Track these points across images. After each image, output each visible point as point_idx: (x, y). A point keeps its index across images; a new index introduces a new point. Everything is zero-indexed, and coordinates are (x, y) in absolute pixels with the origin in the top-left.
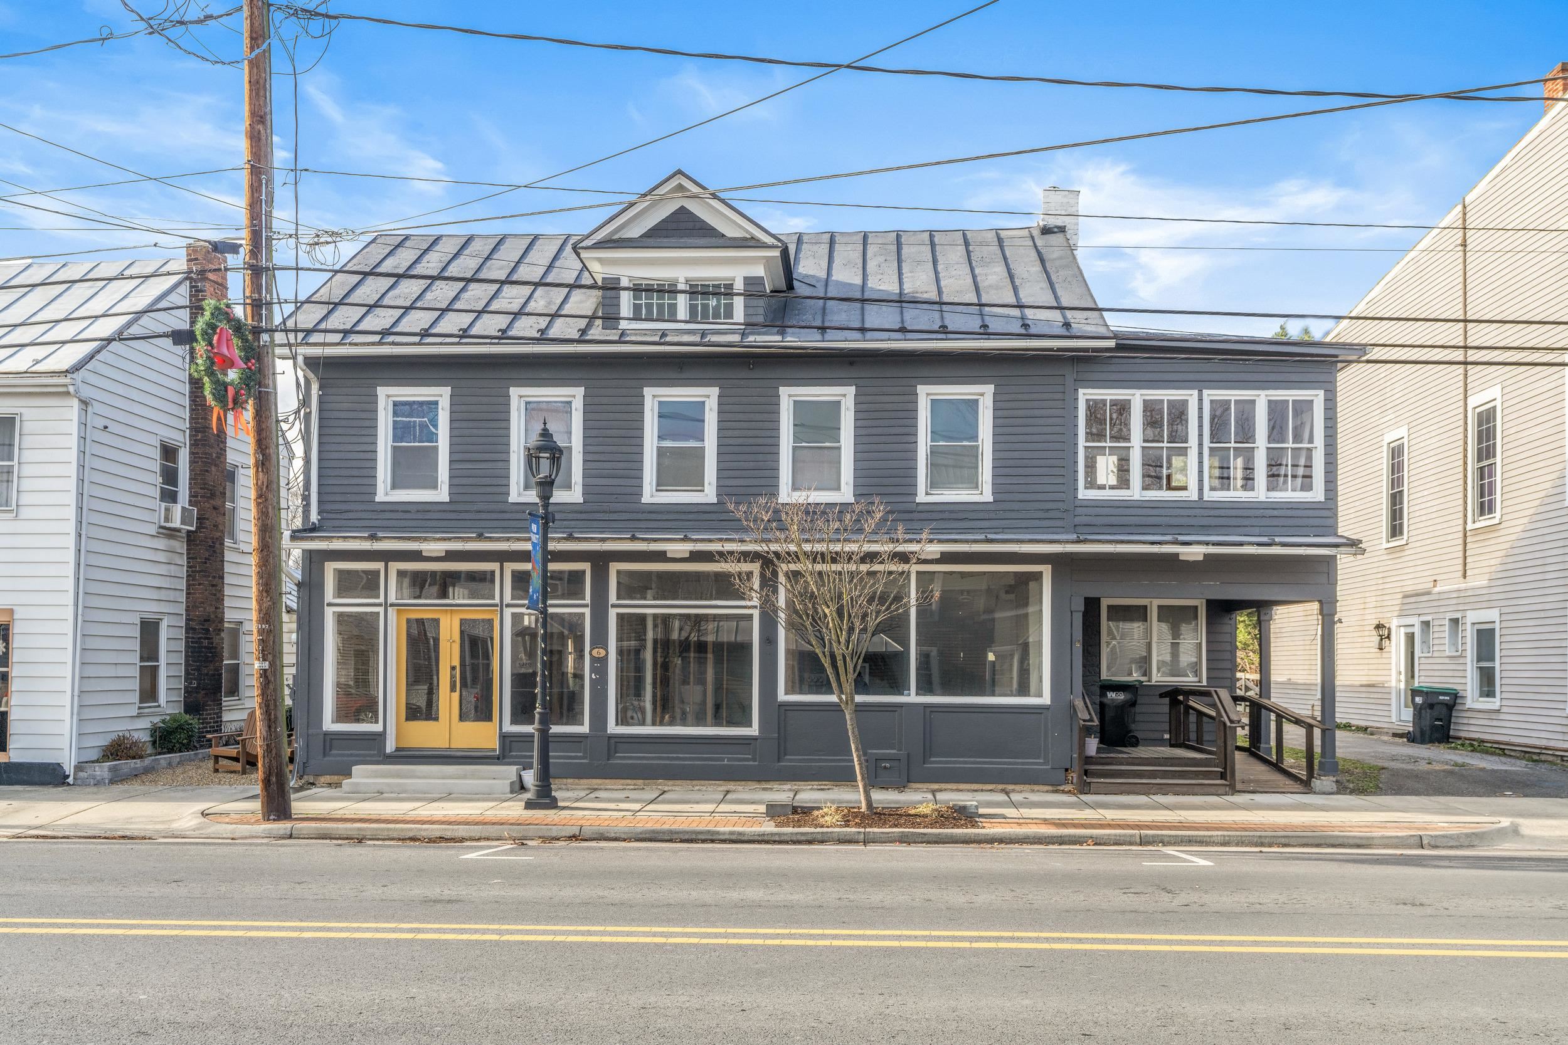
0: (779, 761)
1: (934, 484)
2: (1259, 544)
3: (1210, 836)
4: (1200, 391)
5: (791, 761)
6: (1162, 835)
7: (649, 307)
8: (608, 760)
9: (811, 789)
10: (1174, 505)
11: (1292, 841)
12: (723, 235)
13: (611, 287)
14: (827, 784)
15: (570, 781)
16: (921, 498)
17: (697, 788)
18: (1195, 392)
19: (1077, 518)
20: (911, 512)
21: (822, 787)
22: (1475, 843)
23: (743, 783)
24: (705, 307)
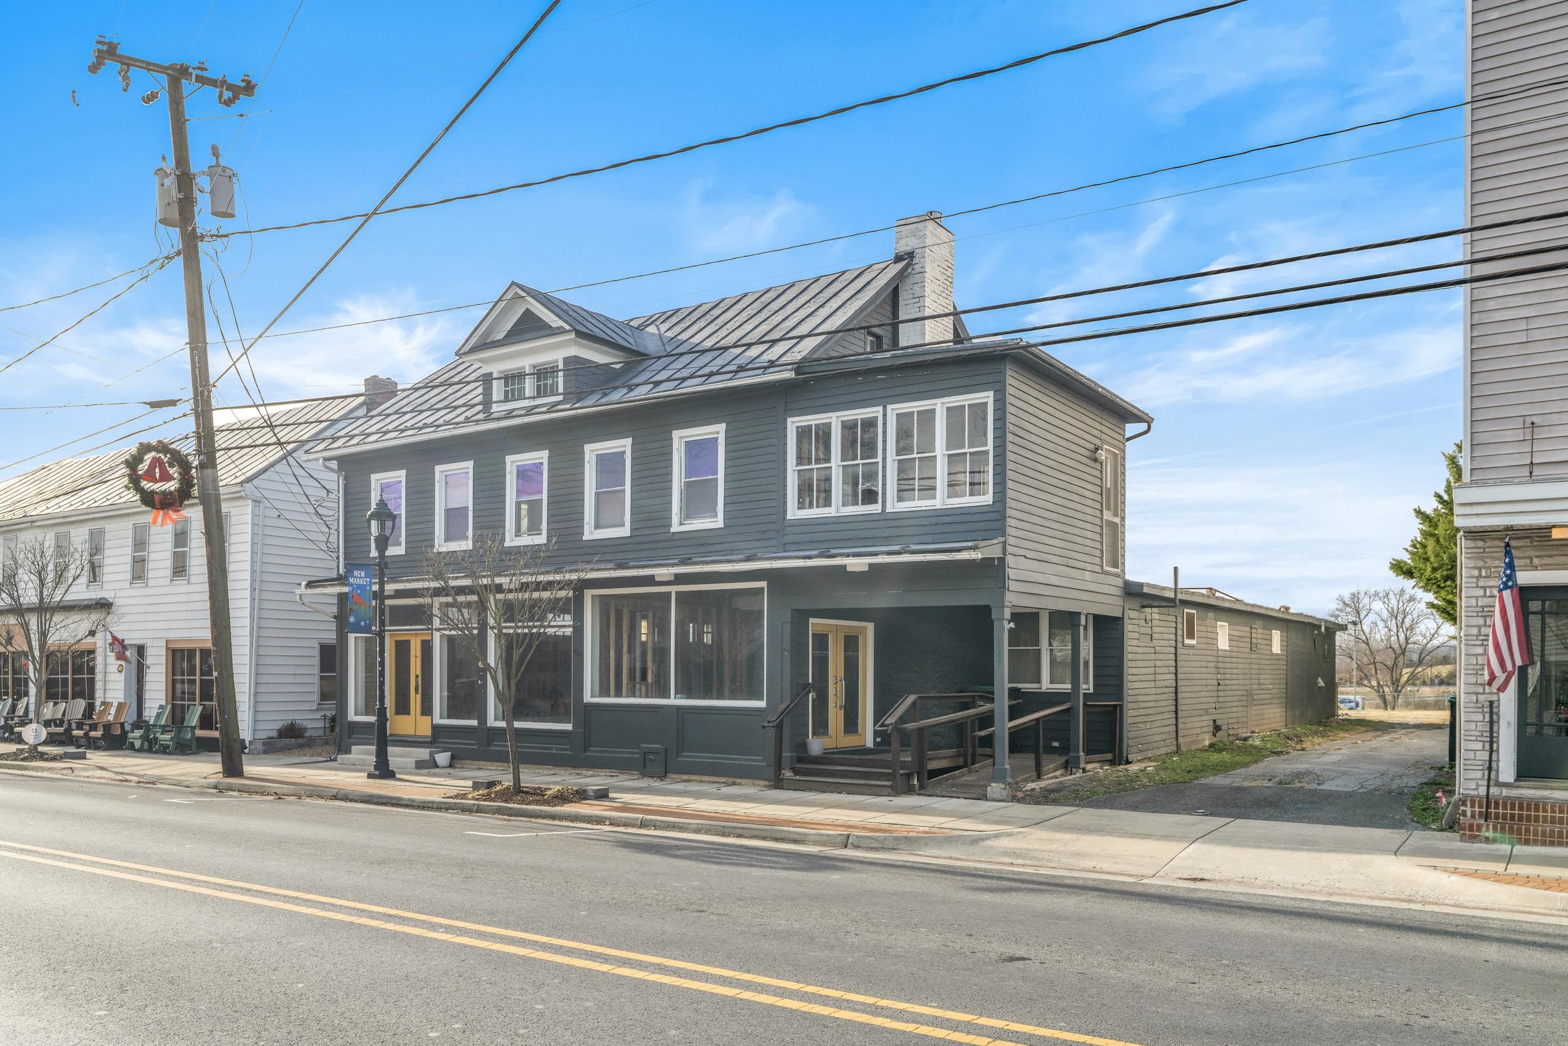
0: (585, 752)
1: (688, 514)
2: (889, 553)
3: (689, 824)
4: (885, 408)
5: (594, 752)
6: (657, 821)
7: (513, 390)
8: (488, 746)
9: (606, 775)
10: (861, 518)
11: (746, 833)
12: (551, 327)
13: (487, 379)
14: (615, 772)
15: (468, 762)
16: (675, 528)
17: (538, 771)
18: (880, 408)
19: (786, 537)
20: (669, 541)
21: (612, 774)
22: (901, 847)
23: (564, 768)
24: (545, 385)
